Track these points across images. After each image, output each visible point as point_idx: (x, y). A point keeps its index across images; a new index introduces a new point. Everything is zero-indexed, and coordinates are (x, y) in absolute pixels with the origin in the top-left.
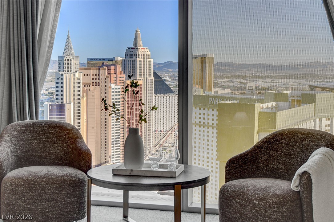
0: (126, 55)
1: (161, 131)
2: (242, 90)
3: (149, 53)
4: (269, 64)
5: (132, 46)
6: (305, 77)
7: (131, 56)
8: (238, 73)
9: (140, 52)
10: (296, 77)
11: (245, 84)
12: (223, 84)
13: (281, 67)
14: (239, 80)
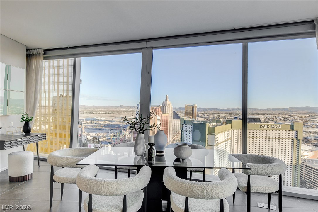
0: (163, 104)
1: (176, 133)
2: (208, 118)
3: (171, 104)
4: (219, 108)
5: (165, 101)
6: (233, 114)
7: (164, 105)
8: (207, 112)
9: (168, 103)
10: (230, 114)
11: (209, 116)
12: (201, 116)
13: (224, 110)
14: (207, 115)
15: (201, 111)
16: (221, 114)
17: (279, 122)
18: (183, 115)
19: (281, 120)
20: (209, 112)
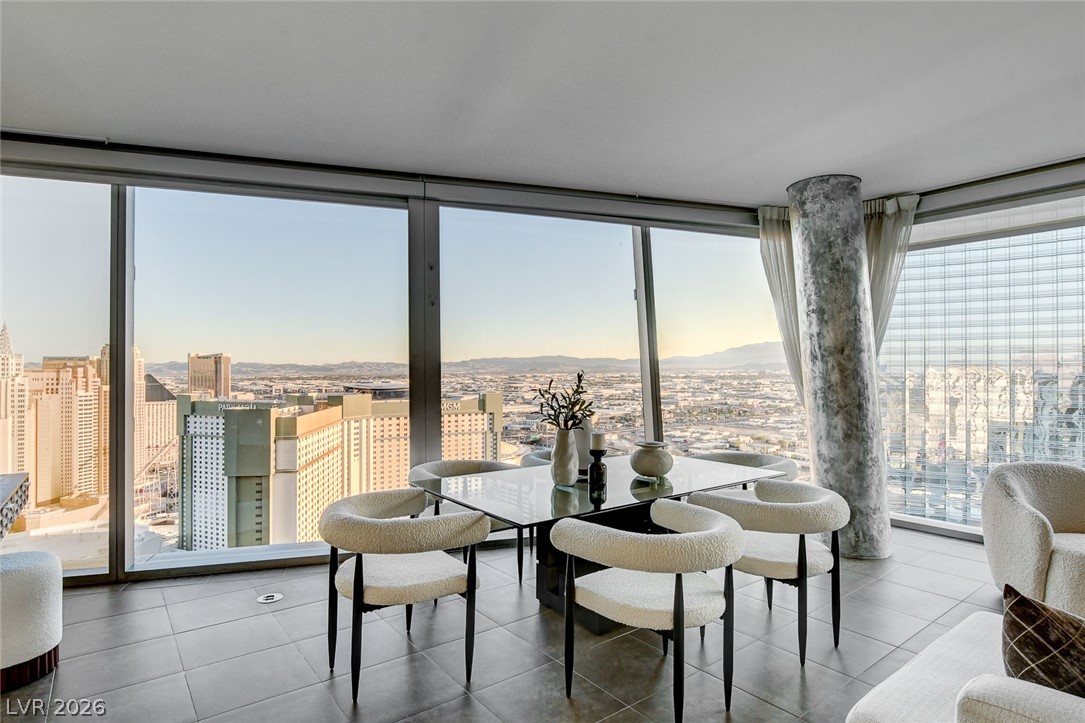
1: (157, 447)
2: (267, 393)
4: (299, 364)
6: (340, 377)
8: (263, 375)
10: (332, 379)
11: (271, 387)
12: (245, 387)
13: (314, 368)
14: (264, 382)
15: (245, 372)
16: (308, 379)
17: (451, 394)
18: (181, 386)
19: (455, 390)
20: (269, 374)
